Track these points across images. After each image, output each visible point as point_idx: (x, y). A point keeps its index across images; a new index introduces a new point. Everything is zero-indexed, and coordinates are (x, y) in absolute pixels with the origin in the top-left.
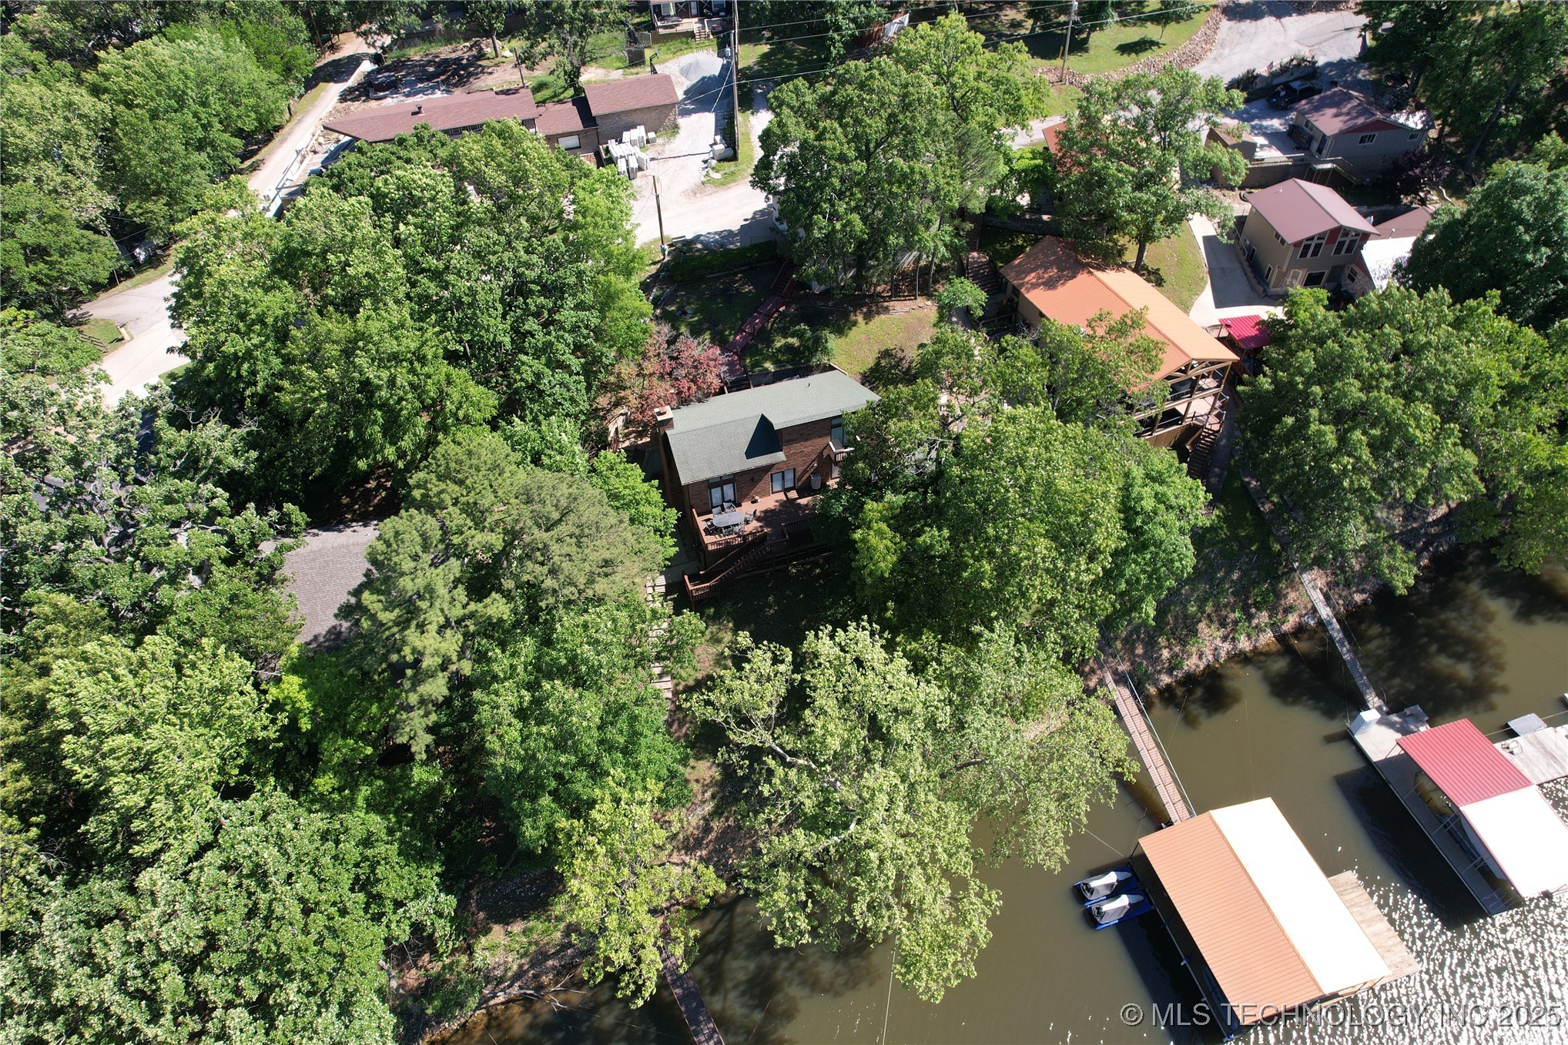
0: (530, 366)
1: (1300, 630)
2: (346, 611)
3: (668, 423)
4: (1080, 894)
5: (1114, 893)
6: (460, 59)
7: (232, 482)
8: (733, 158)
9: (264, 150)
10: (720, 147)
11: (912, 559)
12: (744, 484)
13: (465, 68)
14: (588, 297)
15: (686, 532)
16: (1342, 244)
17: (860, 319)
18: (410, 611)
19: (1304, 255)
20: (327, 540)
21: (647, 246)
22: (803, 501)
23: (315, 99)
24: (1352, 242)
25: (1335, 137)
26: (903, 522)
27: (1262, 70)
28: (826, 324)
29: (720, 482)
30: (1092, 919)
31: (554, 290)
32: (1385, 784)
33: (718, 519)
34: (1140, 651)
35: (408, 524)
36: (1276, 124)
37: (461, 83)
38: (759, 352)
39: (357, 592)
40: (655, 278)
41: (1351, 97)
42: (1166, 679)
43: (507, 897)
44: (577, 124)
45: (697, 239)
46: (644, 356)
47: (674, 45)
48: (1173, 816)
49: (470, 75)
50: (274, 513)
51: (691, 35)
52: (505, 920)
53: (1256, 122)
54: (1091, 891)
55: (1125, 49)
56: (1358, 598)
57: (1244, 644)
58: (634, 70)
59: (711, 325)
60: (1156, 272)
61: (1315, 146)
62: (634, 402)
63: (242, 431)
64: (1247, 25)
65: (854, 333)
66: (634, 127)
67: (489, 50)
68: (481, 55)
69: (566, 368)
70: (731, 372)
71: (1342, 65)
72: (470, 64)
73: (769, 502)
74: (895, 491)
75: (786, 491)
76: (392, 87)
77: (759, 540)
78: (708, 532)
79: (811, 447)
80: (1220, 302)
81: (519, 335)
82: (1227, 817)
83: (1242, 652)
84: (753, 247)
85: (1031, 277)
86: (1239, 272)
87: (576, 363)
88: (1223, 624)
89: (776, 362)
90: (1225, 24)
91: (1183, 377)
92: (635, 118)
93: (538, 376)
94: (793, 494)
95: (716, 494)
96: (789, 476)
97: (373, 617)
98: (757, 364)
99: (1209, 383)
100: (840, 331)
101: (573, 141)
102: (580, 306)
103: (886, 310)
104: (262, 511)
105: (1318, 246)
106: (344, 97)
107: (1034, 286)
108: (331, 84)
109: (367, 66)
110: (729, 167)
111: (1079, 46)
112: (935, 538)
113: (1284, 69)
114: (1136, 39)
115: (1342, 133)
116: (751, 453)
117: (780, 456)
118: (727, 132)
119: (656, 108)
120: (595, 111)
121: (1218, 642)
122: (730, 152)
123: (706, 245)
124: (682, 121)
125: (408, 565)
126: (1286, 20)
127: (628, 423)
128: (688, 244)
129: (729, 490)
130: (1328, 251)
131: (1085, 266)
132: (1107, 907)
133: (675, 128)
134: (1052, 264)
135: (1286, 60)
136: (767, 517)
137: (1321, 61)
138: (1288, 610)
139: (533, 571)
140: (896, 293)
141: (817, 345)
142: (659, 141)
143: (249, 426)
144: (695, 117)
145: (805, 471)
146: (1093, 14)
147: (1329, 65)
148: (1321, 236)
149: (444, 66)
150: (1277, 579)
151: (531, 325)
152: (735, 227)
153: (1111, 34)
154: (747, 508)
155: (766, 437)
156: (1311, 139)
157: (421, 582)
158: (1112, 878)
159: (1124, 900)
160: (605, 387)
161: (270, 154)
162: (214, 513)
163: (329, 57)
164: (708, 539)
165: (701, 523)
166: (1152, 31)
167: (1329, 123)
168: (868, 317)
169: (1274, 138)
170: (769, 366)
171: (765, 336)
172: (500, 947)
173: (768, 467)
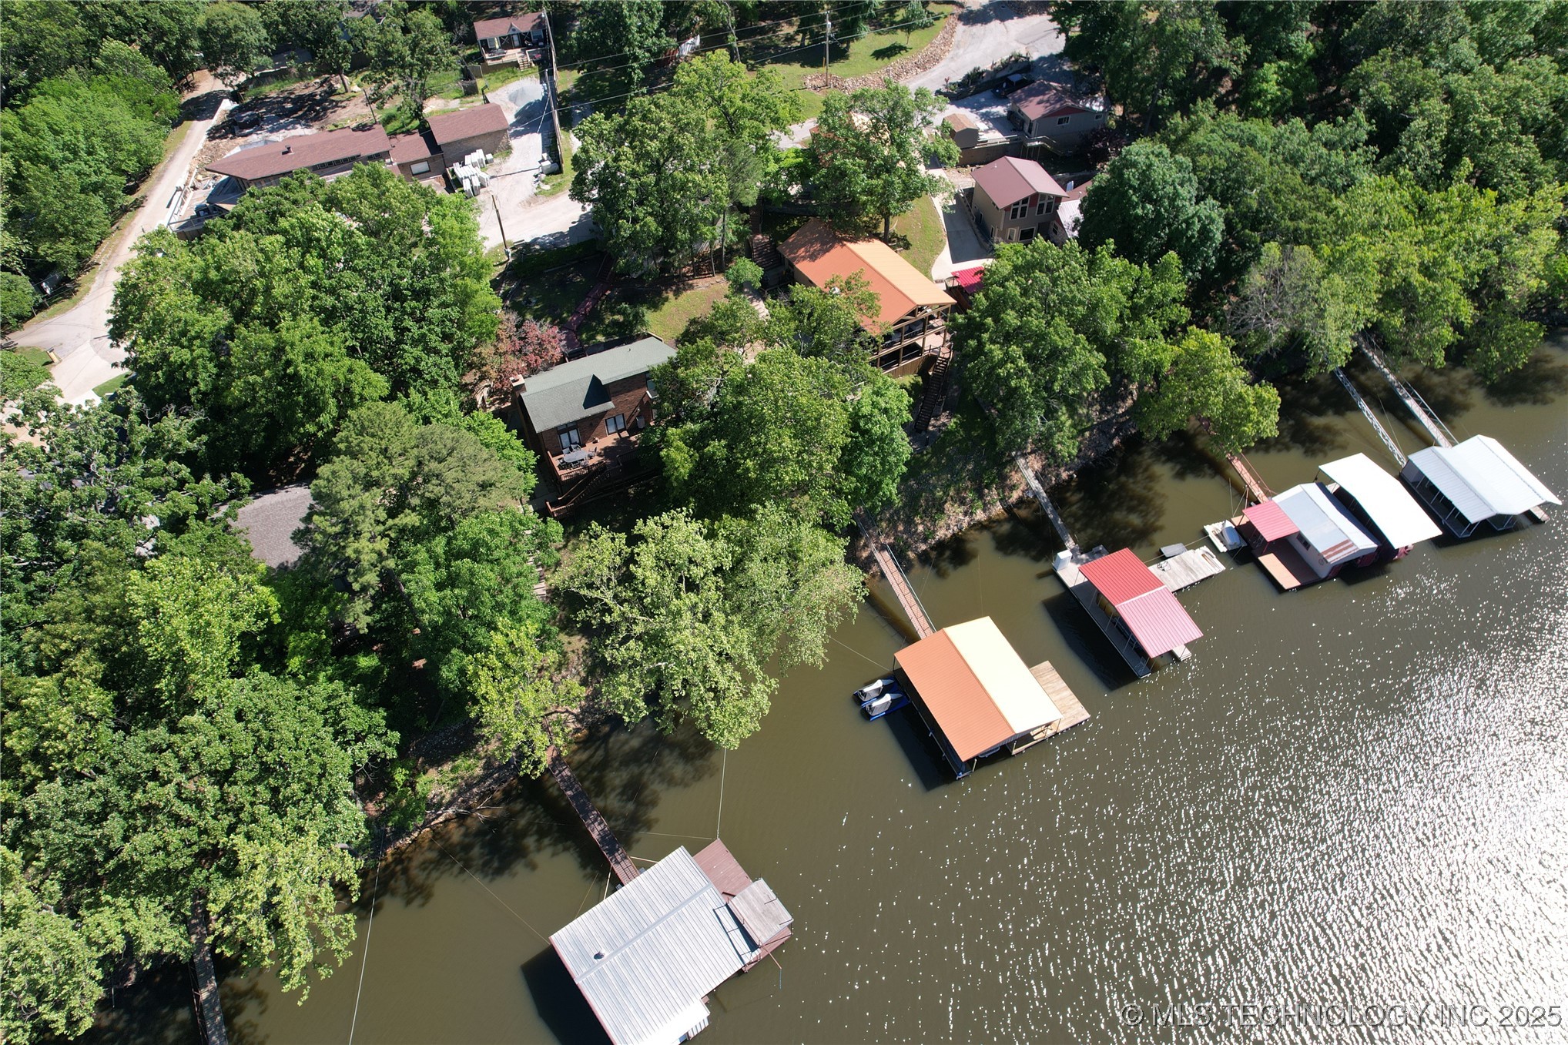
0: (411, 354)
1: (1021, 501)
2: (299, 537)
3: (522, 387)
4: (858, 699)
5: (881, 694)
6: (312, 95)
7: (189, 458)
8: (559, 171)
9: (143, 187)
10: (547, 163)
11: (705, 464)
12: (585, 429)
13: (319, 103)
14: (449, 298)
15: (543, 469)
16: (1042, 206)
17: (671, 295)
18: (349, 529)
19: (1014, 216)
20: (268, 499)
21: (494, 252)
22: (633, 438)
23: (183, 136)
24: (1049, 204)
25: (1038, 120)
26: (697, 442)
27: (986, 66)
28: (643, 302)
29: (566, 428)
30: (866, 715)
31: (423, 295)
32: (1077, 601)
33: (568, 457)
34: (901, 528)
35: (337, 472)
36: (1000, 110)
37: (317, 118)
38: (594, 329)
39: (308, 519)
40: (503, 275)
41: (1049, 88)
42: (922, 547)
43: (435, 747)
44: (425, 152)
45: (535, 241)
46: (499, 339)
47: (501, 74)
48: (921, 634)
49: (325, 109)
50: (225, 481)
51: (515, 64)
52: (436, 762)
53: (984, 110)
54: (865, 695)
55: (880, 54)
56: (1064, 475)
57: (980, 516)
58: (469, 99)
59: (550, 312)
60: (904, 238)
61: (1026, 128)
62: (494, 374)
63: (192, 421)
64: (978, 28)
65: (666, 307)
66: (474, 151)
67: (338, 86)
68: (332, 91)
69: (437, 352)
70: (569, 345)
71: (1053, 59)
72: (324, 100)
73: (609, 440)
74: (693, 421)
75: (619, 432)
76: (255, 124)
77: (600, 468)
78: (561, 468)
79: (634, 396)
80: (956, 259)
81: (400, 330)
82: (955, 632)
83: (980, 522)
84: (580, 245)
85: (801, 252)
86: (971, 233)
87: (445, 348)
88: (962, 502)
89: (607, 335)
90: (960, 27)
91: (912, 319)
92: (474, 143)
93: (418, 360)
94: (625, 434)
95: (564, 438)
96: (620, 420)
97: (324, 533)
98: (593, 337)
99: (938, 322)
100: (655, 306)
101: (424, 166)
102: (444, 305)
103: (691, 287)
104: (216, 479)
105: (1023, 209)
106: (214, 134)
107: (804, 258)
108: (197, 123)
109: (227, 105)
110: (556, 179)
111: (839, 54)
112: (717, 447)
113: (1006, 65)
114: (888, 45)
115: (1044, 117)
116: (587, 405)
117: (610, 405)
118: (551, 148)
119: (490, 134)
120: (440, 141)
121: (961, 517)
122: (556, 166)
123: (543, 245)
124: (514, 142)
125: (345, 493)
126: (1009, 23)
127: (491, 394)
128: (528, 246)
129: (574, 434)
130: (1032, 212)
131: (841, 240)
132: (875, 704)
133: (509, 149)
134: (816, 240)
135: (1006, 57)
136: (607, 452)
137: (1034, 57)
138: (1013, 488)
139: (433, 490)
140: (698, 272)
141: (639, 319)
142: (497, 161)
143: (198, 416)
144: (525, 137)
145: (631, 416)
146: (848, 30)
147: (1041, 59)
148: (1025, 201)
149: (300, 102)
150: (1004, 465)
151: (408, 323)
152: (566, 230)
153: (867, 40)
154: (590, 447)
155: (598, 391)
156: (1023, 122)
157: (355, 503)
158: (879, 684)
159: (888, 698)
160: (471, 366)
161: (151, 189)
162: (182, 483)
163: (188, 96)
164: (560, 472)
165: (556, 461)
166: (900, 38)
167: (1034, 110)
168: (677, 293)
169: (998, 123)
170: (600, 338)
171: (596, 315)
172: (435, 783)
173: (603, 414)
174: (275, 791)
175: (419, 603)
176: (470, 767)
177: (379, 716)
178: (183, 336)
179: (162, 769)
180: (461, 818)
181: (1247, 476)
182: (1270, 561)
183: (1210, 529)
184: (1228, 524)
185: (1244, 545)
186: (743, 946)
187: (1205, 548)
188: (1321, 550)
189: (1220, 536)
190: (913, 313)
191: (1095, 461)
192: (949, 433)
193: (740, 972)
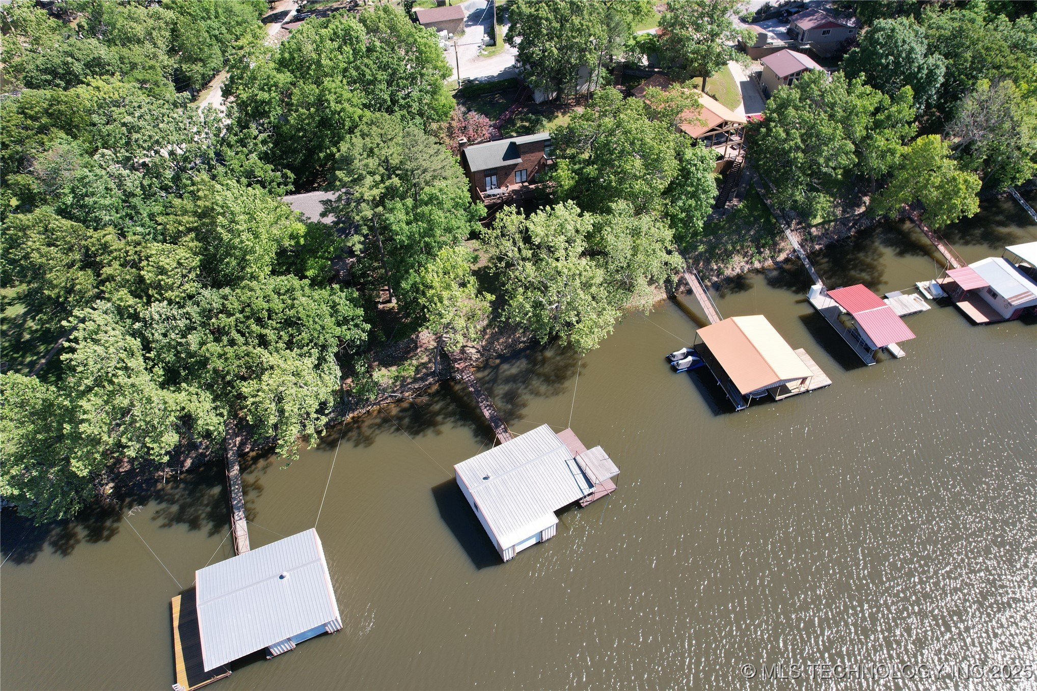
3: (465, 144)
4: (669, 360)
5: (685, 356)
8: (494, 44)
10: (487, 40)
12: (503, 175)
17: (560, 114)
18: (357, 179)
22: (531, 187)
25: (810, 30)
29: (490, 172)
30: (674, 369)
33: (489, 192)
34: (702, 265)
36: (783, 29)
38: (509, 129)
40: (455, 95)
41: (817, 13)
42: (715, 279)
43: (388, 356)
45: (476, 79)
46: (452, 118)
48: (712, 322)
52: (386, 364)
53: (771, 29)
57: (757, 265)
61: (800, 37)
65: (556, 119)
66: (443, 30)
73: (516, 187)
75: (522, 182)
77: (510, 199)
78: (484, 197)
79: (535, 157)
80: (748, 112)
83: (756, 269)
86: (759, 97)
89: (516, 131)
94: (526, 183)
95: (488, 178)
96: (524, 173)
98: (507, 132)
100: (550, 118)
103: (573, 111)
106: (286, 24)
108: (273, 24)
109: (294, 13)
113: (786, 4)
115: (813, 28)
116: (505, 159)
117: (520, 160)
120: (422, 21)
122: (492, 42)
123: (481, 82)
124: (466, 29)
133: (463, 32)
136: (514, 192)
138: (780, 251)
139: (410, 164)
140: (578, 103)
141: (539, 122)
142: (455, 37)
145: (532, 172)
148: (798, 74)
152: (495, 74)
154: (503, 188)
156: (798, 34)
158: (684, 350)
159: (690, 358)
163: (270, 11)
164: (484, 199)
167: (806, 24)
168: (564, 114)
169: (780, 36)
170: (514, 134)
171: (511, 122)
172: (383, 376)
177: (360, 312)
180: (399, 401)
181: (948, 255)
182: (965, 306)
183: (921, 285)
184: (934, 282)
186: (584, 485)
187: (916, 295)
188: (1006, 297)
189: (928, 289)
190: (720, 126)
191: (837, 241)
192: (740, 210)
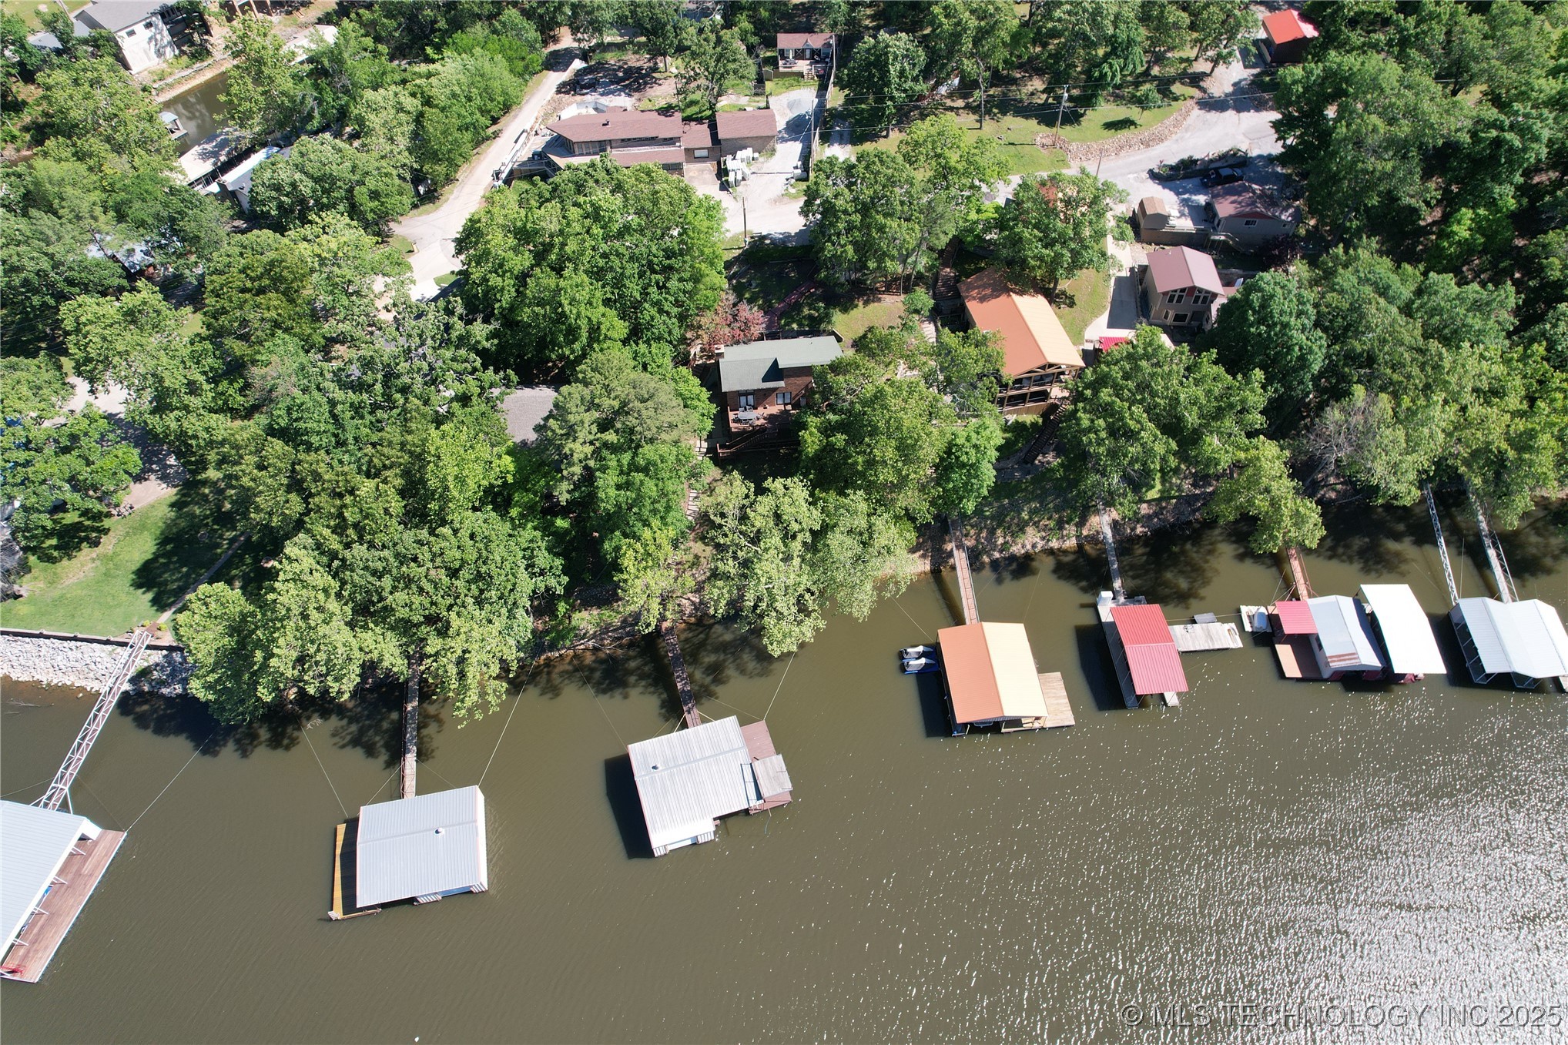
0: (649, 311)
1: (1090, 539)
2: (538, 429)
4: (901, 655)
5: (920, 656)
6: (640, 69)
7: (483, 353)
8: (806, 179)
9: (503, 121)
10: (799, 171)
11: (828, 449)
12: (760, 397)
13: (643, 77)
14: (686, 275)
15: (721, 419)
17: (861, 304)
18: (571, 432)
20: (527, 392)
21: (735, 238)
22: (793, 412)
23: (539, 83)
26: (827, 430)
27: (1198, 155)
29: (746, 393)
30: (903, 669)
31: (668, 270)
32: (1103, 633)
33: (741, 414)
35: (574, 391)
37: (638, 90)
38: (792, 318)
39: (546, 419)
40: (737, 259)
42: (997, 555)
43: (593, 596)
44: (707, 142)
45: (769, 236)
47: (788, 81)
49: (646, 83)
50: (502, 373)
51: (801, 75)
52: (590, 606)
54: (907, 653)
55: (1113, 126)
56: (1139, 530)
58: (757, 98)
59: (764, 298)
60: (1072, 298)
62: (706, 338)
63: (491, 327)
64: (1213, 116)
65: (854, 313)
66: (745, 148)
67: (661, 65)
68: (655, 69)
69: (668, 313)
70: (767, 328)
71: (1270, 159)
72: (648, 75)
73: (774, 409)
74: (835, 413)
76: (592, 86)
77: (761, 430)
78: (734, 421)
79: (802, 381)
80: (1112, 324)
81: (645, 293)
82: (990, 628)
83: (1052, 549)
84: (802, 247)
85: (974, 293)
86: (1133, 304)
87: (675, 311)
89: (800, 325)
90: (1196, 112)
91: (1044, 372)
92: (747, 142)
93: (652, 318)
94: (789, 407)
95: (743, 399)
96: (788, 396)
97: (553, 431)
98: (788, 324)
99: (1067, 378)
100: (845, 310)
101: (705, 153)
102: (681, 280)
103: (879, 300)
104: (496, 372)
105: (1180, 297)
106: (561, 88)
107: (974, 298)
108: (551, 72)
110: (801, 185)
111: (1072, 118)
112: (839, 439)
113: (1223, 157)
114: (1121, 118)
115: (1233, 216)
116: (765, 380)
117: (782, 384)
118: (806, 158)
119: (761, 137)
121: (1038, 540)
122: (805, 174)
123: (773, 241)
124: (779, 147)
125: (574, 409)
126: (1244, 115)
127: (703, 350)
128: (763, 238)
129: (751, 398)
130: (1188, 301)
131: (1008, 291)
132: (912, 662)
133: (774, 150)
134: (990, 285)
135: (1225, 150)
136: (771, 418)
137: (1254, 153)
139: (632, 421)
140: (887, 290)
141: (826, 317)
142: (761, 159)
143: (495, 325)
144: (789, 143)
146: (1087, 101)
147: (1260, 157)
148: (1183, 290)
149: (629, 72)
150: (1088, 509)
151: (653, 290)
153: (1106, 110)
154: (760, 411)
155: (775, 372)
157: (578, 418)
158: (921, 649)
159: (923, 661)
160: (691, 327)
161: (507, 125)
162: (475, 370)
164: (732, 425)
165: (731, 415)
166: (1133, 112)
167: (1225, 208)
168: (866, 303)
170: (795, 326)
171: (797, 307)
172: (586, 620)
173: (774, 390)
174: (482, 591)
175: (601, 495)
176: (613, 617)
177: (558, 562)
178: (500, 268)
179: (421, 557)
180: (595, 649)
181: (1299, 576)
182: (1285, 652)
183: (1245, 610)
184: (1263, 610)
185: (1269, 630)
186: (753, 795)
187: (1233, 625)
189: (1251, 618)
190: (1043, 368)
191: (1173, 525)
192: (1052, 470)
193: (746, 811)
